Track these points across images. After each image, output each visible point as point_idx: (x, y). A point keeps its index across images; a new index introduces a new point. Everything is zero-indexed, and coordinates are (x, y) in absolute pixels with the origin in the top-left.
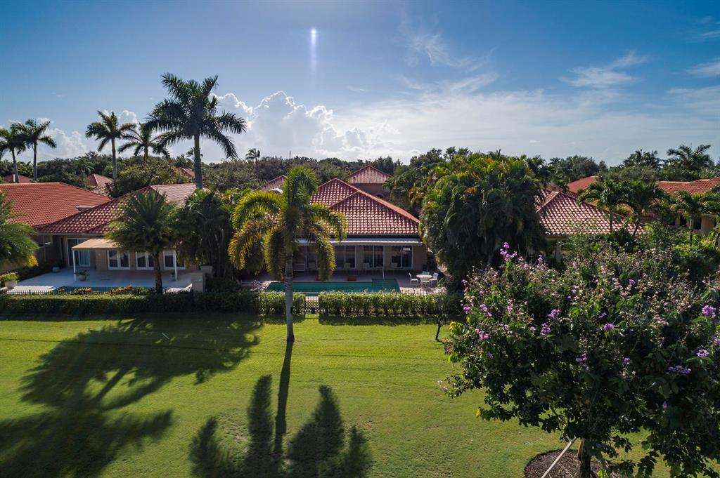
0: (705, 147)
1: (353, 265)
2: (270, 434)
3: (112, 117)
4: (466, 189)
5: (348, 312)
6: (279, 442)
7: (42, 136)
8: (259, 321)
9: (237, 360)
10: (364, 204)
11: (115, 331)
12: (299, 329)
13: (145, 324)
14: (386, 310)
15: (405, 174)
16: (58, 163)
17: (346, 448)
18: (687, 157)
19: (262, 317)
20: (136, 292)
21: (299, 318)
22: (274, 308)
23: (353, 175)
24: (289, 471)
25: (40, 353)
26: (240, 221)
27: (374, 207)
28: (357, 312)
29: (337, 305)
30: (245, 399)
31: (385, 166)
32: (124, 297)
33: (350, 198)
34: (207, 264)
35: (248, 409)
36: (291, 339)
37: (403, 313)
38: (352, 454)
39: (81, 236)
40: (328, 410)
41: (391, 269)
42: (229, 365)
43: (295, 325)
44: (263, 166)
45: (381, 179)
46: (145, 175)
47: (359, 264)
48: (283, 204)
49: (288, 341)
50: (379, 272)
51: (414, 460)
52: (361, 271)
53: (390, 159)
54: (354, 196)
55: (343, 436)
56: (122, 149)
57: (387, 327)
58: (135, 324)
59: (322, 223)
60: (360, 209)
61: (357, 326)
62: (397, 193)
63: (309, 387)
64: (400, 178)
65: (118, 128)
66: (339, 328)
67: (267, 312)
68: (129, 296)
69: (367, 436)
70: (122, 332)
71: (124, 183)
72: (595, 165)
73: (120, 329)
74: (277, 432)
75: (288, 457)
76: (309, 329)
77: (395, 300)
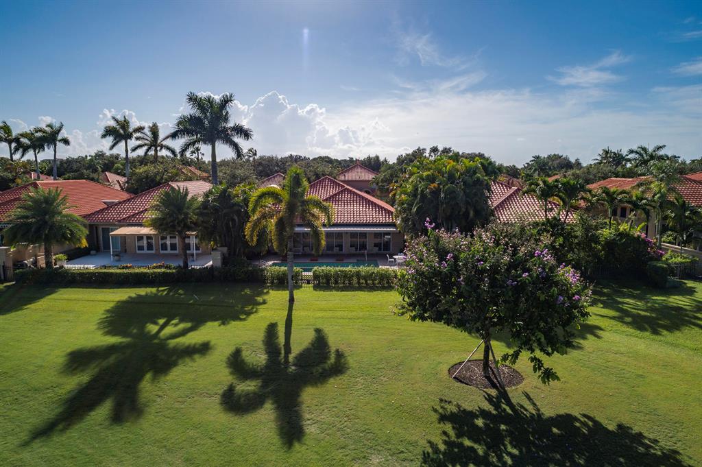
0: (661, 147)
1: (341, 250)
2: (280, 353)
3: (125, 121)
4: (429, 185)
5: (336, 282)
6: (286, 357)
7: (60, 137)
8: (265, 288)
9: (249, 314)
10: (350, 198)
11: (156, 295)
12: (297, 294)
13: (178, 290)
14: (366, 281)
15: (389, 171)
16: (70, 162)
17: (332, 360)
18: (645, 155)
19: (269, 286)
20: (167, 267)
21: (298, 287)
22: (278, 279)
23: (342, 173)
24: (294, 372)
25: (104, 309)
26: (254, 210)
27: (360, 200)
28: (343, 283)
29: (327, 277)
30: (261, 335)
31: (373, 164)
32: (159, 270)
33: (339, 193)
34: (222, 246)
35: (263, 341)
36: (292, 300)
37: (380, 283)
38: (335, 362)
39: (115, 225)
40: (320, 341)
41: (372, 252)
42: (243, 317)
43: (295, 292)
44: (260, 164)
45: (368, 176)
46: (158, 173)
47: (346, 249)
48: (285, 196)
49: (290, 301)
50: (363, 255)
51: (377, 366)
52: (348, 255)
53: (377, 157)
54: (342, 191)
55: (330, 355)
56: (134, 150)
57: (366, 293)
58: (170, 291)
59: (316, 211)
60: (348, 203)
61: (343, 292)
62: (382, 189)
63: (306, 329)
64: (385, 176)
65: (131, 130)
66: (329, 293)
67: (272, 282)
68: (163, 270)
69: (346, 354)
70: (162, 296)
71: (139, 180)
72: (570, 162)
73: (160, 294)
74: (285, 353)
75: (293, 365)
76: (305, 294)
77: (373, 273)
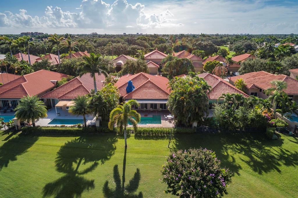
5: (143, 134)
8: (116, 138)
9: (111, 155)
10: (151, 86)
12: (128, 141)
13: (83, 139)
19: (118, 136)
20: (78, 126)
21: (128, 136)
23: (149, 55)
25: (57, 151)
29: (140, 132)
32: (76, 128)
39: (57, 100)
41: (159, 111)
42: (109, 157)
45: (161, 57)
49: (125, 147)
50: (155, 112)
52: (149, 111)
54: (147, 82)
58: (80, 139)
70: (77, 143)
